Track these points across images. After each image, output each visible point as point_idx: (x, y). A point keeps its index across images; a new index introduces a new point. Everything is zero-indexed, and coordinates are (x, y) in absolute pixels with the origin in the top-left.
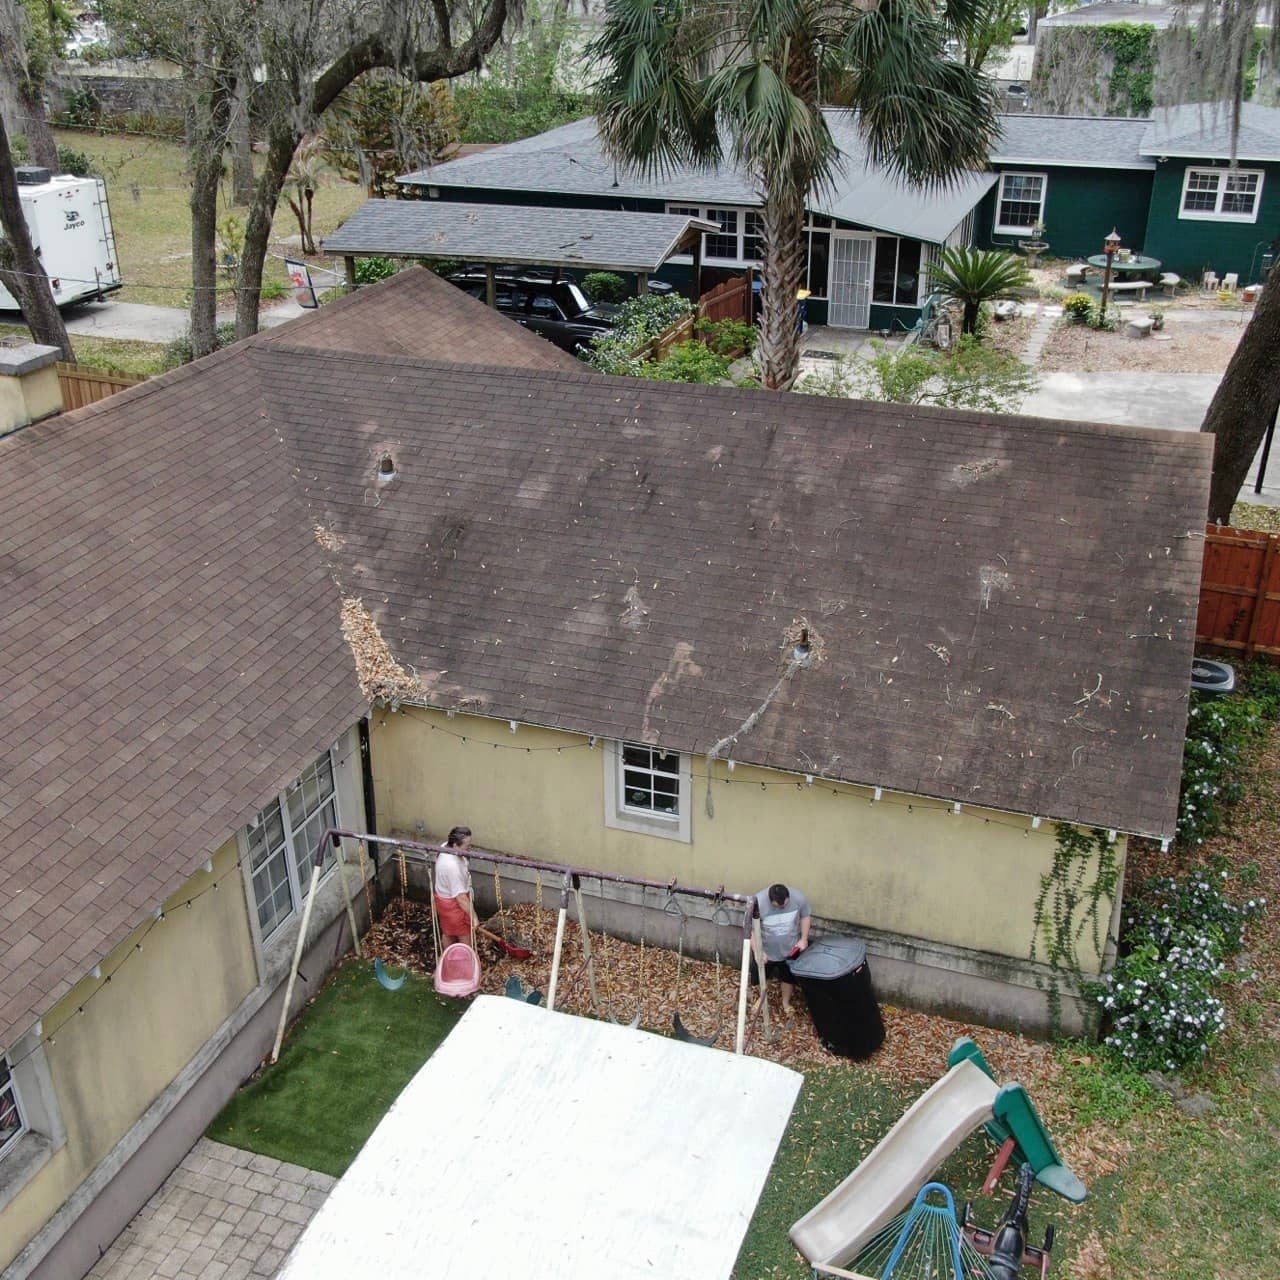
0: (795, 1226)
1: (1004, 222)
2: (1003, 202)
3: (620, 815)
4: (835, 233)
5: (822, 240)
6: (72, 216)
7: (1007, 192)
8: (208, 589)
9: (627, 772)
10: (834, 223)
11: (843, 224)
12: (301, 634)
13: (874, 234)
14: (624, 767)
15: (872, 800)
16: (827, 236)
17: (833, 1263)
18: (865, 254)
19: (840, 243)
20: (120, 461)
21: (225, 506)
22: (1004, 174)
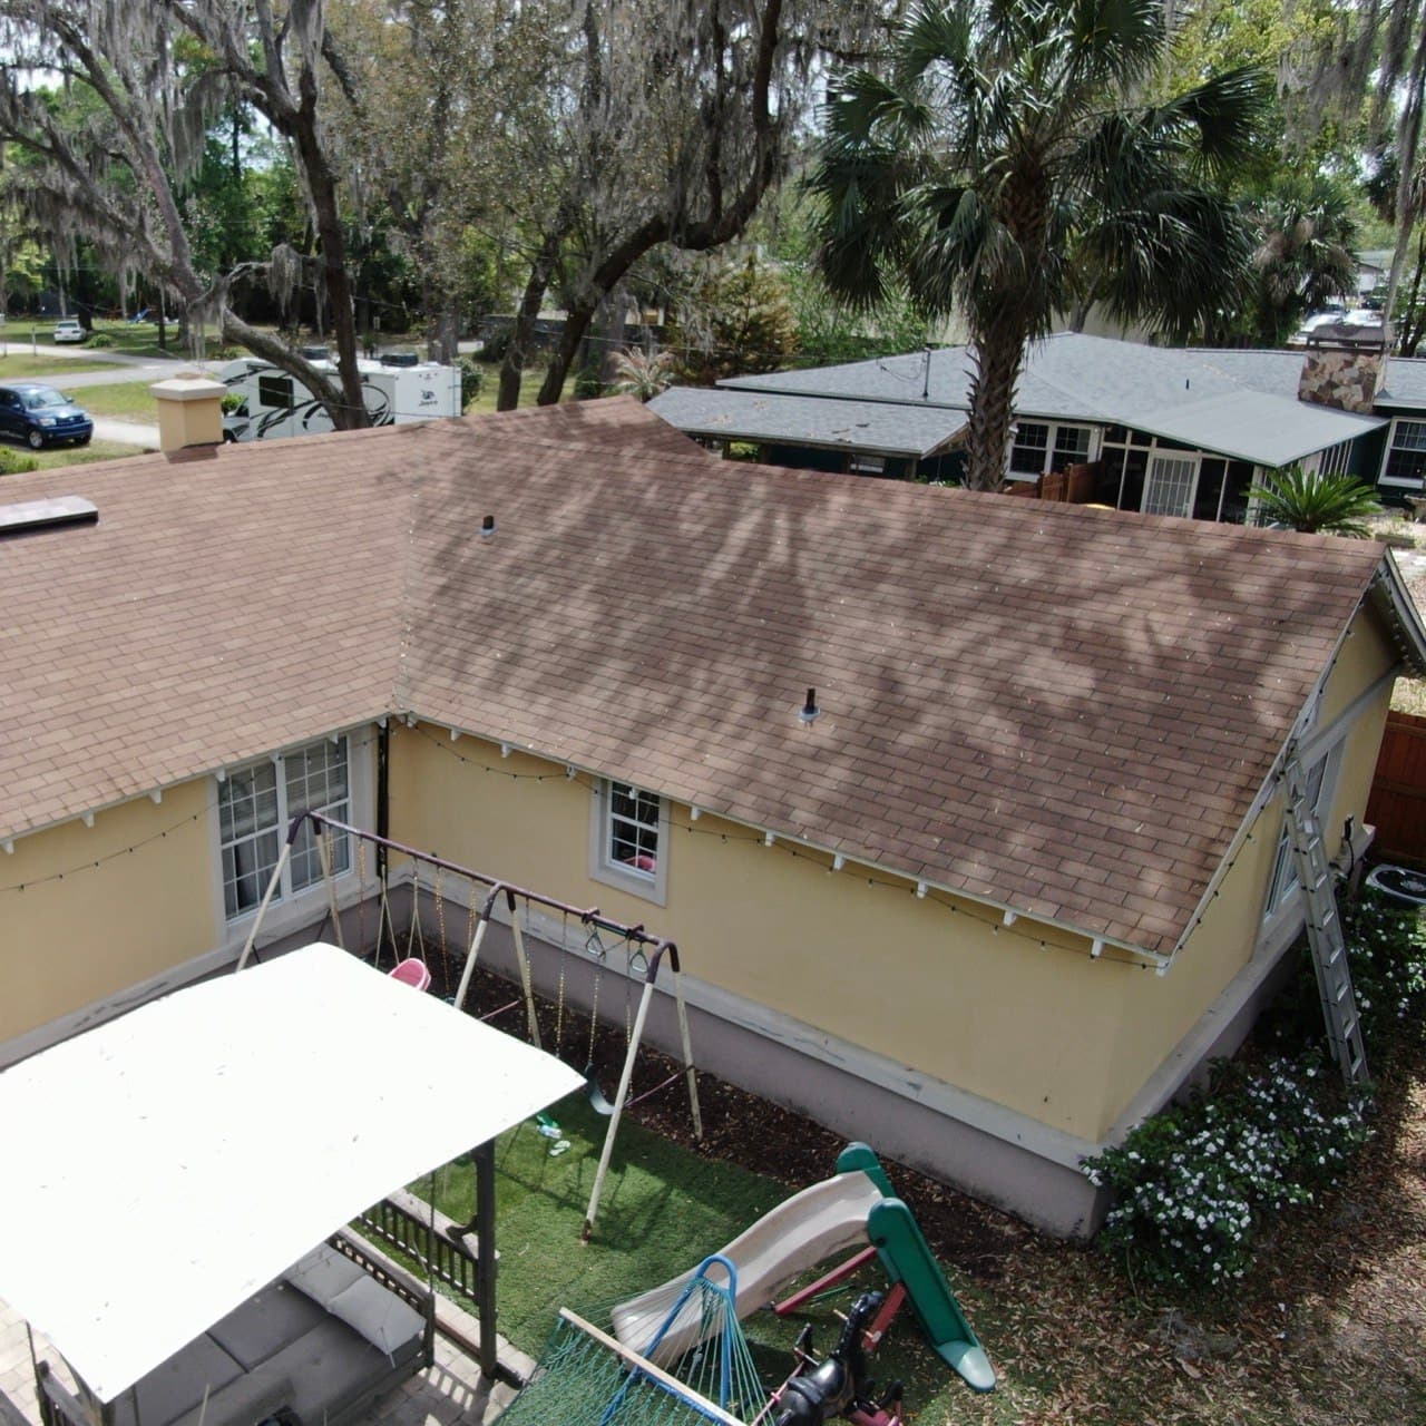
0: (619, 1308)
1: (1390, 473)
2: (1393, 452)
3: (603, 867)
4: (1155, 453)
5: (1139, 459)
6: (428, 395)
7: (1398, 441)
8: (276, 592)
9: (616, 822)
10: (1154, 441)
11: (1165, 443)
12: (347, 643)
13: (1200, 454)
14: (611, 816)
15: (831, 869)
16: (1146, 454)
17: (640, 1353)
18: (1187, 477)
19: (1159, 463)
20: (252, 485)
21: (332, 535)
22: (1395, 421)
